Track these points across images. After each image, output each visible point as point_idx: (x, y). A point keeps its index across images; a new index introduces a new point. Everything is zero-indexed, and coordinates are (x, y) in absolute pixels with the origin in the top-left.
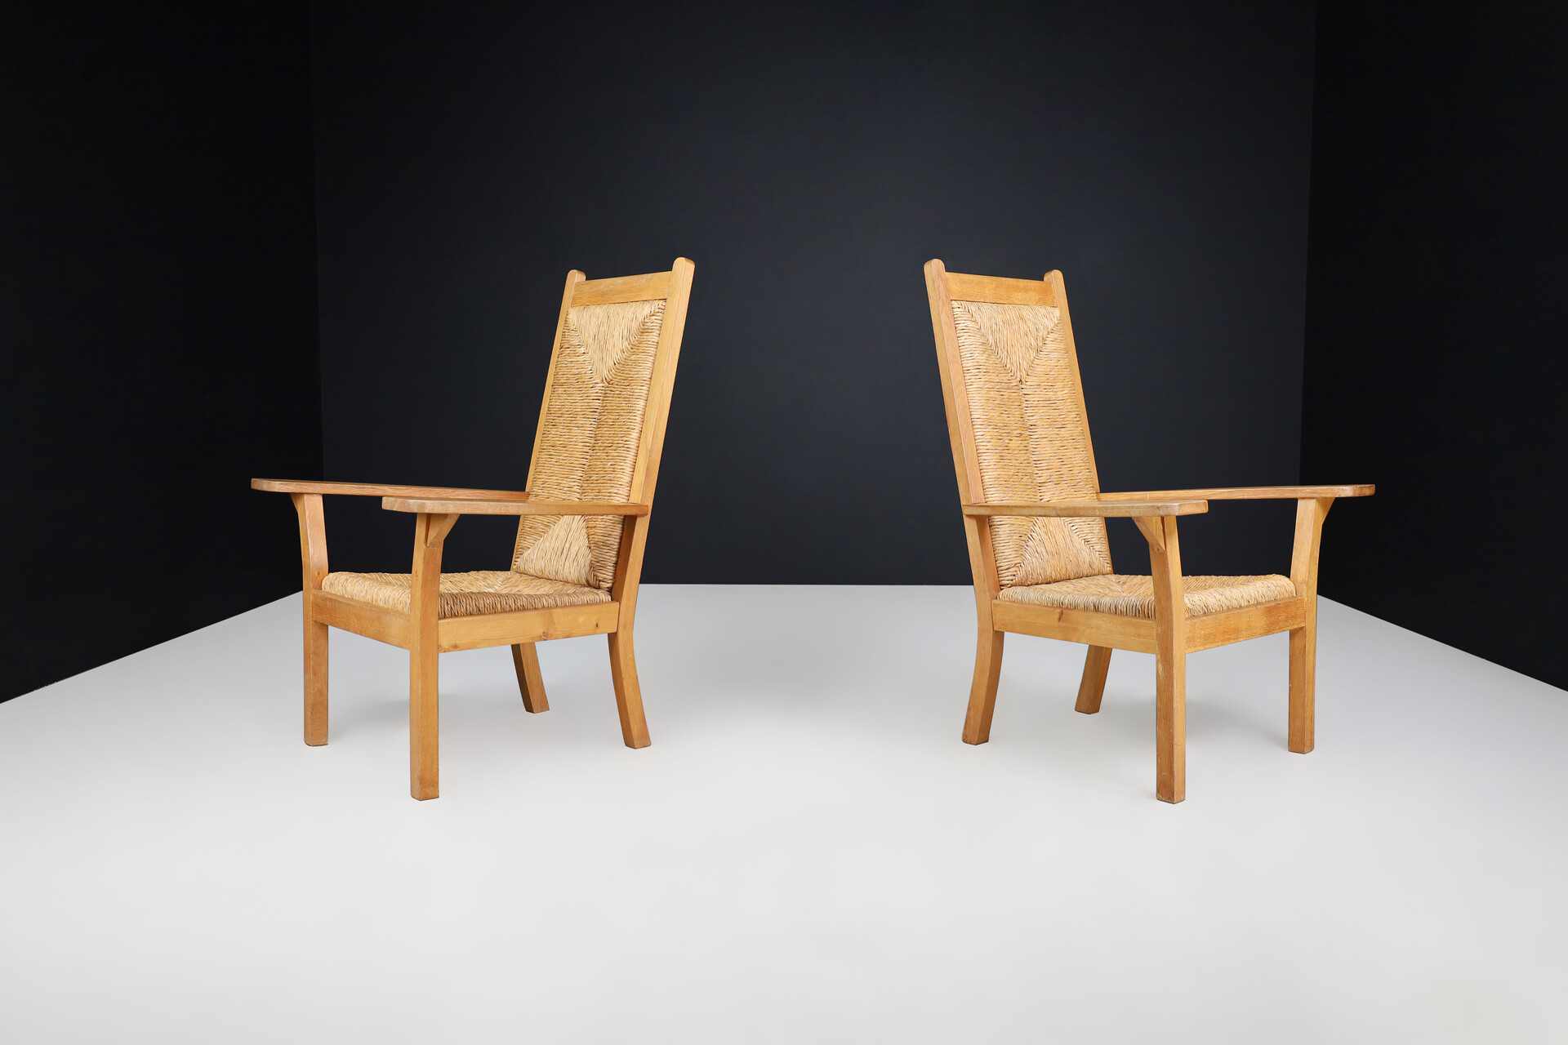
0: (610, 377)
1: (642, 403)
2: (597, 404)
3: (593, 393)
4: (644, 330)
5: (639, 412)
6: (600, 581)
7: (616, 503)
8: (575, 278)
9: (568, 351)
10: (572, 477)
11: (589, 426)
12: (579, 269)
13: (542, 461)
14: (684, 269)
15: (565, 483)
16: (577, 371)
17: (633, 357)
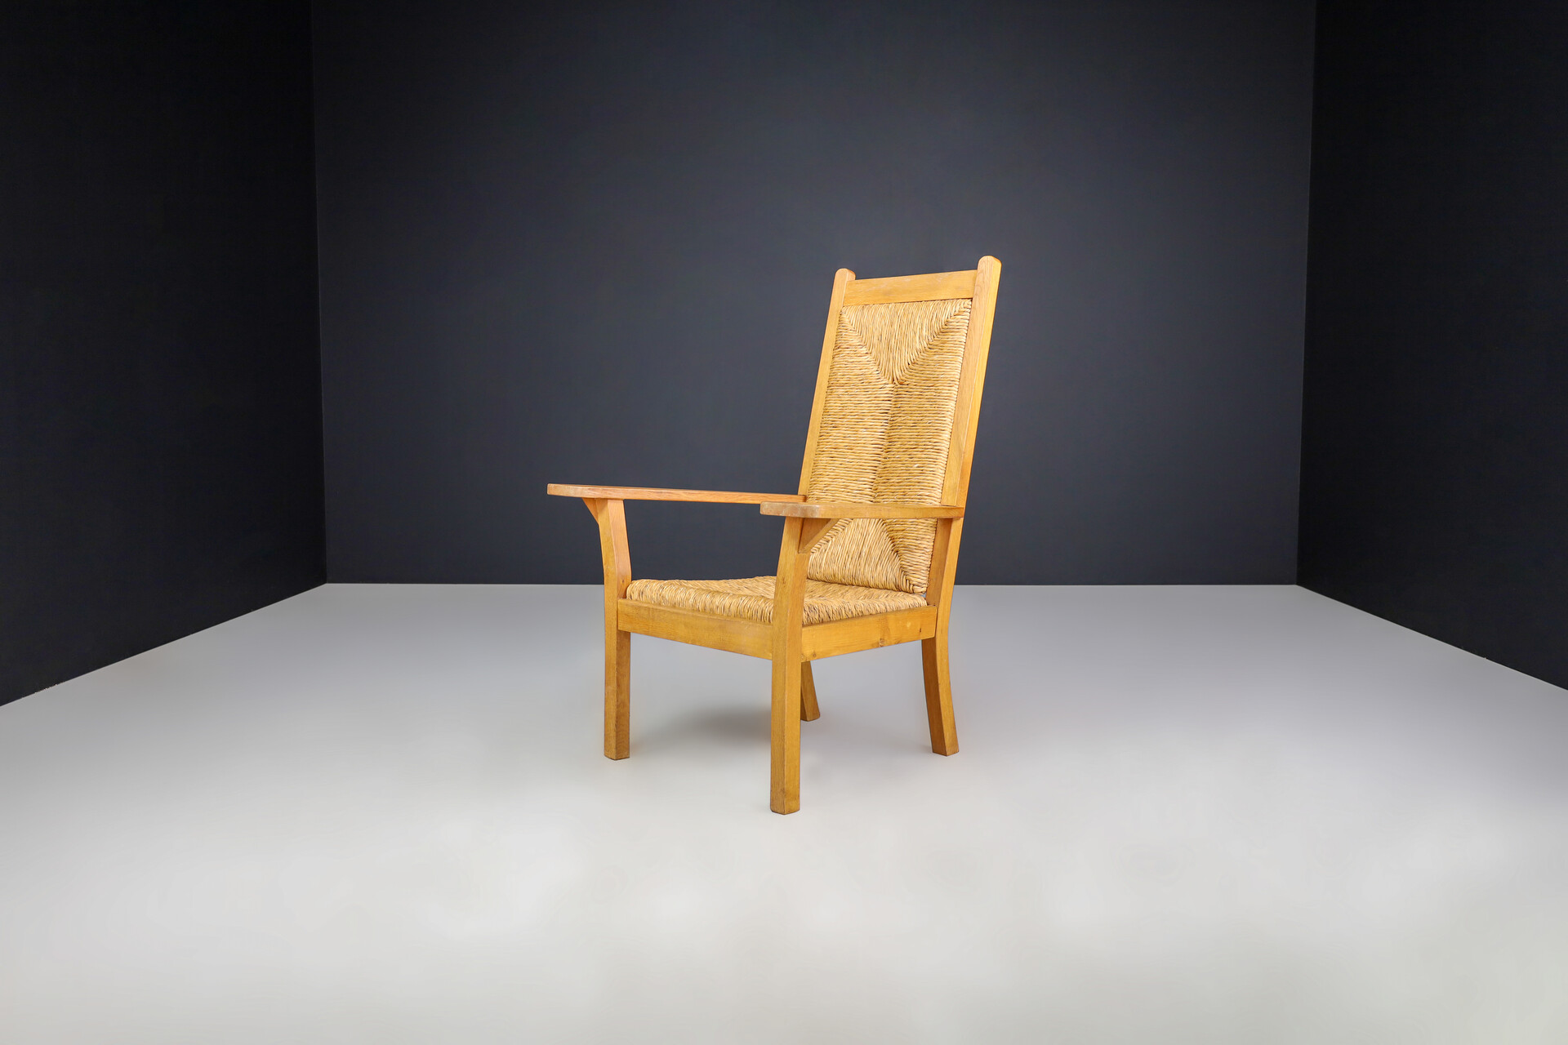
0: (904, 378)
1: (952, 404)
2: (886, 405)
3: (883, 394)
4: (945, 330)
5: (949, 413)
6: (914, 585)
7: (928, 505)
8: (844, 278)
9: (847, 351)
10: (863, 479)
11: (879, 427)
12: (850, 269)
13: (821, 464)
14: (990, 268)
15: (853, 486)
16: (859, 372)
17: (935, 358)
